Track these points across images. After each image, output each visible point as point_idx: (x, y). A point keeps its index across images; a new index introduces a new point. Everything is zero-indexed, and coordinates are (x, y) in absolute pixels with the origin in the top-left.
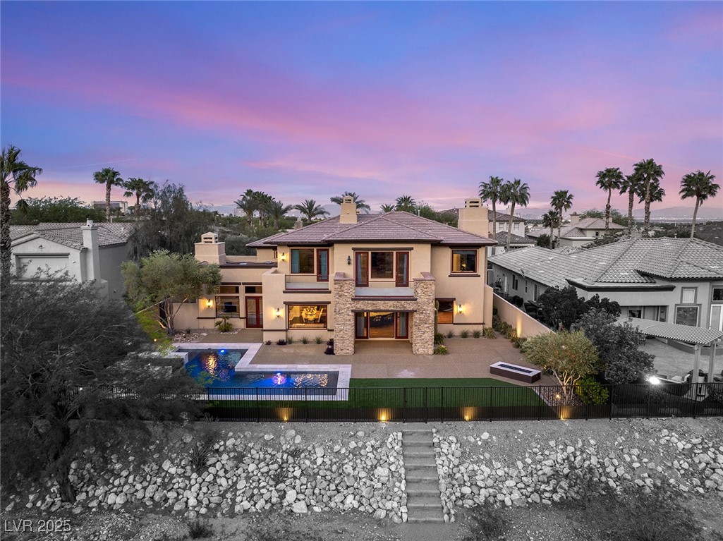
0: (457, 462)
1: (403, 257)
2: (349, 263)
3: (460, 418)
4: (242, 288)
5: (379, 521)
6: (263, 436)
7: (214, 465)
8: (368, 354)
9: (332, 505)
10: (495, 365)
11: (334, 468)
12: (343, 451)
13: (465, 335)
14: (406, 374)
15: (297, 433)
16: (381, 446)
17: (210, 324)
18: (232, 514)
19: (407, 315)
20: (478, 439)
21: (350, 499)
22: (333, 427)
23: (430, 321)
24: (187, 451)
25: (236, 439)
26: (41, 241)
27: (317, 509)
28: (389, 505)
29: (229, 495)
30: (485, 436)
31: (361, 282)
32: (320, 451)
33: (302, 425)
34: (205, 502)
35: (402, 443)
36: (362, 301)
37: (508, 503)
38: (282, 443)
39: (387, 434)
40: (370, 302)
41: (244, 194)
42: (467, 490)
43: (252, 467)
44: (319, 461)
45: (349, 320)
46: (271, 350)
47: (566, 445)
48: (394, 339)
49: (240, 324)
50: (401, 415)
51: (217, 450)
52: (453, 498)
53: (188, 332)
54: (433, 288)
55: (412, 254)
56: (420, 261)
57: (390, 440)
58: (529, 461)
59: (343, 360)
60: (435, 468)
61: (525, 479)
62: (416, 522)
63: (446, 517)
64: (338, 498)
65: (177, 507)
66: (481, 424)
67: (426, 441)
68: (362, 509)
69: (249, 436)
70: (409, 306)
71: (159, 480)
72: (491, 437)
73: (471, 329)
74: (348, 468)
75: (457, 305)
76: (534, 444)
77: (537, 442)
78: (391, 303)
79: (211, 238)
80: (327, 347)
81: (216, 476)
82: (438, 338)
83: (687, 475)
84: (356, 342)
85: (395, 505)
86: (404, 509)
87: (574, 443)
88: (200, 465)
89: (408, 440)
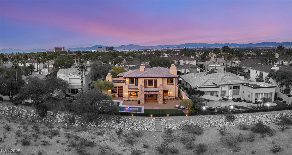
0: (165, 123)
1: (155, 81)
2: (143, 82)
3: (166, 116)
4: (117, 87)
5: (151, 132)
6: (129, 118)
7: (121, 122)
8: (148, 104)
9: (142, 129)
11: (142, 124)
12: (144, 121)
13: (171, 99)
14: (156, 108)
15: (135, 118)
16: (151, 121)
18: (125, 130)
19: (157, 95)
20: (169, 119)
21: (145, 129)
22: (142, 117)
23: (162, 96)
24: (115, 120)
25: (124, 119)
27: (139, 130)
28: (152, 129)
29: (124, 127)
31: (146, 87)
32: (139, 121)
33: (136, 117)
34: (120, 128)
36: (146, 92)
37: (174, 129)
38: (132, 120)
39: (152, 119)
42: (167, 127)
43: (127, 123)
44: (139, 123)
45: (143, 96)
46: (125, 102)
47: (186, 120)
48: (154, 100)
49: (117, 96)
50: (155, 115)
51: (121, 120)
52: (164, 128)
54: (162, 89)
55: (157, 80)
56: (159, 82)
58: (179, 123)
59: (142, 105)
60: (161, 124)
61: (178, 126)
62: (157, 131)
63: (162, 131)
64: (143, 129)
65: (115, 128)
66: (170, 117)
67: (160, 120)
68: (148, 130)
69: (126, 118)
70: (157, 93)
71: (111, 124)
72: (172, 119)
73: (172, 98)
74: (145, 124)
75: (169, 92)
76: (180, 120)
77: (181, 120)
78: (153, 92)
79: (110, 75)
80: (138, 102)
81: (121, 124)
82: (164, 100)
83: (208, 124)
84: (145, 101)
85: (154, 129)
86: (155, 130)
87: (188, 120)
88: (118, 122)
89: (156, 120)
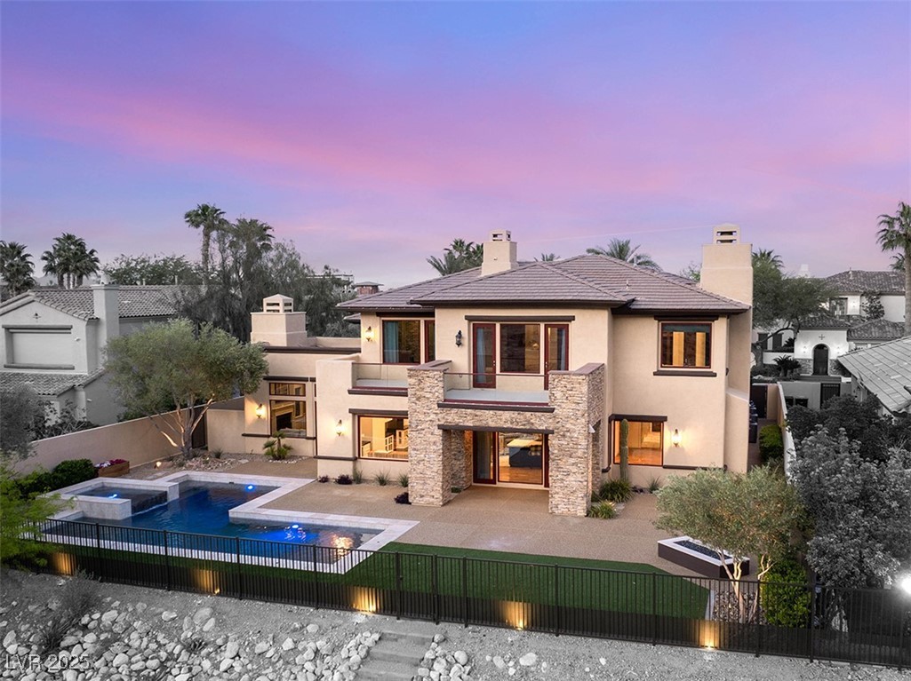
1: (558, 335)
2: (459, 344)
4: (310, 388)
6: (161, 613)
7: (68, 648)
10: (669, 542)
12: (271, 653)
14: (495, 544)
15: (214, 614)
16: (333, 653)
17: (258, 446)
20: (511, 663)
22: (277, 613)
23: (580, 453)
24: (45, 623)
25: (119, 613)
26: (36, 307)
30: (528, 660)
31: (483, 379)
32: (232, 649)
33: (229, 603)
35: (368, 652)
36: (456, 410)
38: (185, 626)
40: (469, 411)
41: (451, 248)
43: (120, 660)
44: (225, 665)
45: (435, 443)
48: (541, 488)
49: (306, 448)
51: (85, 626)
53: (218, 455)
54: (584, 389)
55: (573, 326)
56: (588, 343)
57: (352, 643)
69: (140, 610)
70: (540, 422)
72: (539, 663)
75: (670, 430)
78: (507, 415)
79: (278, 304)
80: (397, 490)
82: (615, 490)
88: (51, 645)
